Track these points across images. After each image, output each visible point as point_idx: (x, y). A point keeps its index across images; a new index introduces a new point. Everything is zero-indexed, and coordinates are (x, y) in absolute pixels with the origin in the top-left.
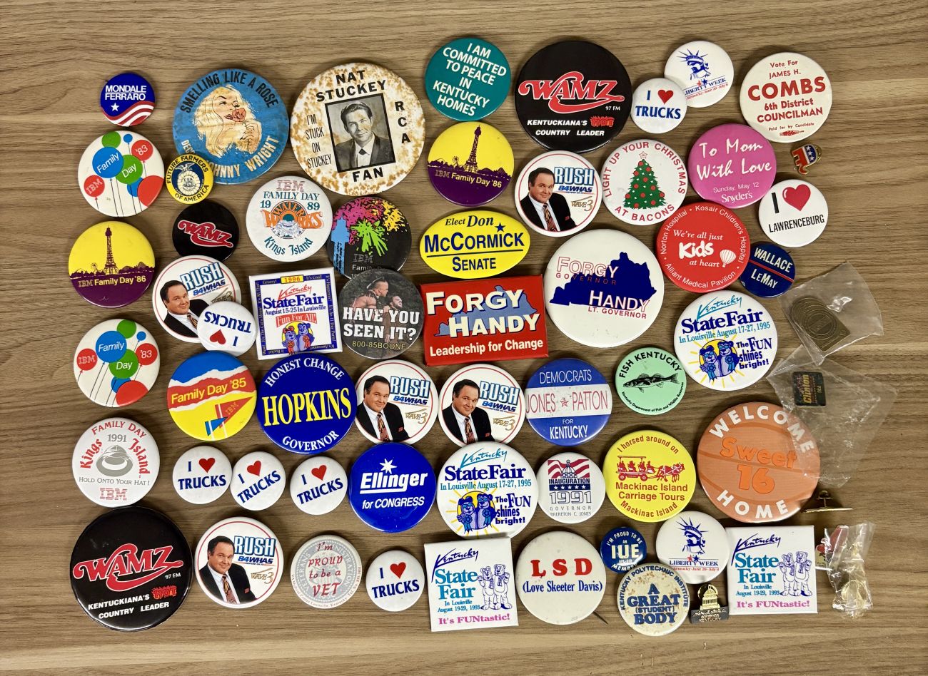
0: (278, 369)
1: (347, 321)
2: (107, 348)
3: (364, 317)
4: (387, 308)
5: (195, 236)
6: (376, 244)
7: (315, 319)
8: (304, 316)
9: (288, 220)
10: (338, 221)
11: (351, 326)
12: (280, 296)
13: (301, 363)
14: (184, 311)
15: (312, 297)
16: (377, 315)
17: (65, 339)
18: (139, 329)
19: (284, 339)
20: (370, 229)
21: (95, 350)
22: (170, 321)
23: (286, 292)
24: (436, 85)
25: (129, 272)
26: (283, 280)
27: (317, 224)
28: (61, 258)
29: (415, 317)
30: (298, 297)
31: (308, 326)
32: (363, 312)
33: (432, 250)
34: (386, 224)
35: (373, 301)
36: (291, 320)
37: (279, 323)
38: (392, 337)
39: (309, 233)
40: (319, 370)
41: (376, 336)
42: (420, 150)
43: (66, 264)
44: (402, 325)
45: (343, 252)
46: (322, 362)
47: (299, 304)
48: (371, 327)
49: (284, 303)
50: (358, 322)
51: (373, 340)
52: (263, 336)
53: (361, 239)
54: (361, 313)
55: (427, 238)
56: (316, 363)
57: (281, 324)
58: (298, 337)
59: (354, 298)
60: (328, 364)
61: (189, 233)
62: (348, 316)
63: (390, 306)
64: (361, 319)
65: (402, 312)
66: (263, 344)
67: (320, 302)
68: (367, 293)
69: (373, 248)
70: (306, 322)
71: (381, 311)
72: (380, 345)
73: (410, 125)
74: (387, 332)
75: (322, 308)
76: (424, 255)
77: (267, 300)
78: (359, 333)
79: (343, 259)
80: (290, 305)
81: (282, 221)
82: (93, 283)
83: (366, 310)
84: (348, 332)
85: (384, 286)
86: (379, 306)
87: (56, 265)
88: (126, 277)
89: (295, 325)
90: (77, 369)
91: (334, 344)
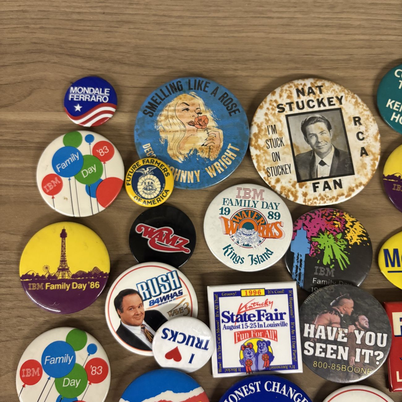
0: (236, 392)
1: (308, 339)
2: (54, 361)
3: (327, 335)
4: (352, 327)
5: (153, 242)
6: (338, 257)
7: (276, 336)
8: (264, 333)
9: (248, 229)
10: (298, 231)
11: (312, 344)
12: (240, 310)
13: (262, 386)
14: (138, 322)
15: (273, 312)
16: (341, 335)
17: (9, 345)
18: (90, 340)
19: (242, 357)
20: (332, 241)
21: (40, 361)
22: (123, 332)
23: (245, 306)
24: (390, 103)
25: (82, 277)
26: (243, 293)
27: (277, 234)
28: (13, 256)
29: (382, 340)
30: (259, 312)
31: (268, 344)
32: (326, 330)
33: (393, 265)
34: (348, 238)
35: (337, 319)
36: (250, 336)
37: (237, 339)
38: (358, 359)
39: (269, 243)
40: (281, 395)
41: (339, 358)
42: (377, 163)
43: (18, 263)
44: (369, 348)
45: (303, 263)
46: (284, 387)
47: (259, 319)
48: (335, 347)
49: (243, 318)
50: (320, 341)
51: (336, 361)
52: (219, 353)
53: (323, 251)
54: (323, 331)
55: (386, 252)
56: (278, 387)
57: (239, 340)
58: (257, 355)
59: (316, 314)
60: (291, 389)
61: (147, 237)
62: (309, 333)
63: (355, 325)
64: (324, 337)
65: (368, 333)
66: (220, 361)
67: (282, 318)
68: (331, 310)
69: (334, 261)
70: (266, 340)
71: (346, 331)
72: (343, 367)
73: (368, 140)
74: (352, 353)
75: (284, 325)
76: (384, 270)
77: (226, 314)
78: (320, 353)
79: (303, 271)
80: (250, 320)
81: (241, 229)
82: (44, 286)
83: (329, 329)
84: (309, 351)
85: (349, 304)
86: (343, 325)
87: (7, 263)
88: (79, 282)
89: (254, 342)
90: (19, 383)
91: (295, 365)
